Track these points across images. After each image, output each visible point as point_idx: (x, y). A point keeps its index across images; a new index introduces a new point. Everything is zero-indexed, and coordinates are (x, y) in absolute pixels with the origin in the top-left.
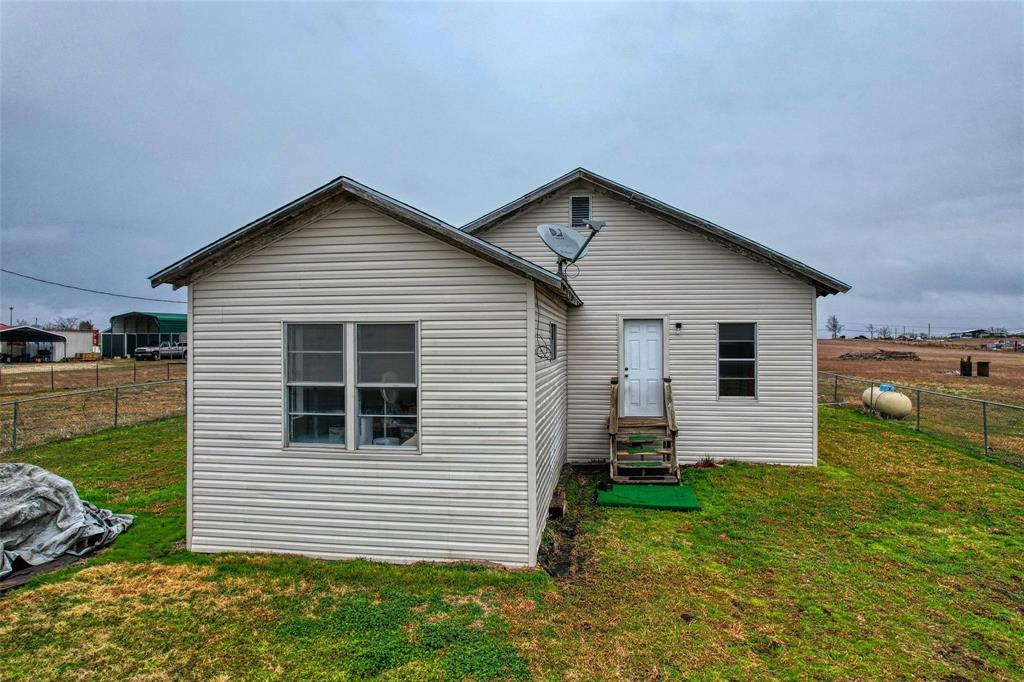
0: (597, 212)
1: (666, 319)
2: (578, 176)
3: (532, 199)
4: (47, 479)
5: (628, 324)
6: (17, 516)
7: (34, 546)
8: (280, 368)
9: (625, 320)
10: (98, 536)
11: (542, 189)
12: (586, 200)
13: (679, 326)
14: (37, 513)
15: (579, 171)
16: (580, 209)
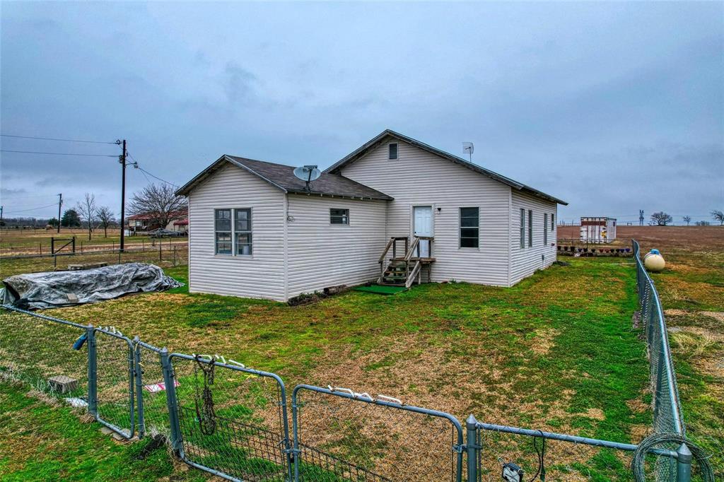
0: (402, 151)
1: (433, 205)
2: (387, 133)
3: (367, 147)
4: (152, 267)
5: (416, 209)
6: (141, 275)
7: (148, 287)
8: (213, 226)
9: (414, 207)
10: (167, 286)
11: (371, 141)
12: (396, 145)
13: (439, 209)
14: (148, 276)
15: (387, 131)
16: (393, 149)
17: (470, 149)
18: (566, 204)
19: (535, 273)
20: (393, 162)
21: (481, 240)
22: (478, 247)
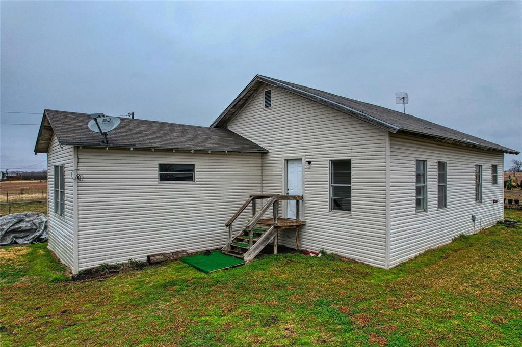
0: (275, 98)
1: (303, 158)
3: (241, 97)
5: (289, 163)
7: (27, 239)
9: (287, 161)
12: (269, 92)
13: (309, 163)
14: (28, 228)
15: (257, 77)
16: (268, 97)
17: (404, 99)
18: (517, 153)
19: (455, 240)
20: (268, 110)
21: (354, 201)
22: (350, 210)
